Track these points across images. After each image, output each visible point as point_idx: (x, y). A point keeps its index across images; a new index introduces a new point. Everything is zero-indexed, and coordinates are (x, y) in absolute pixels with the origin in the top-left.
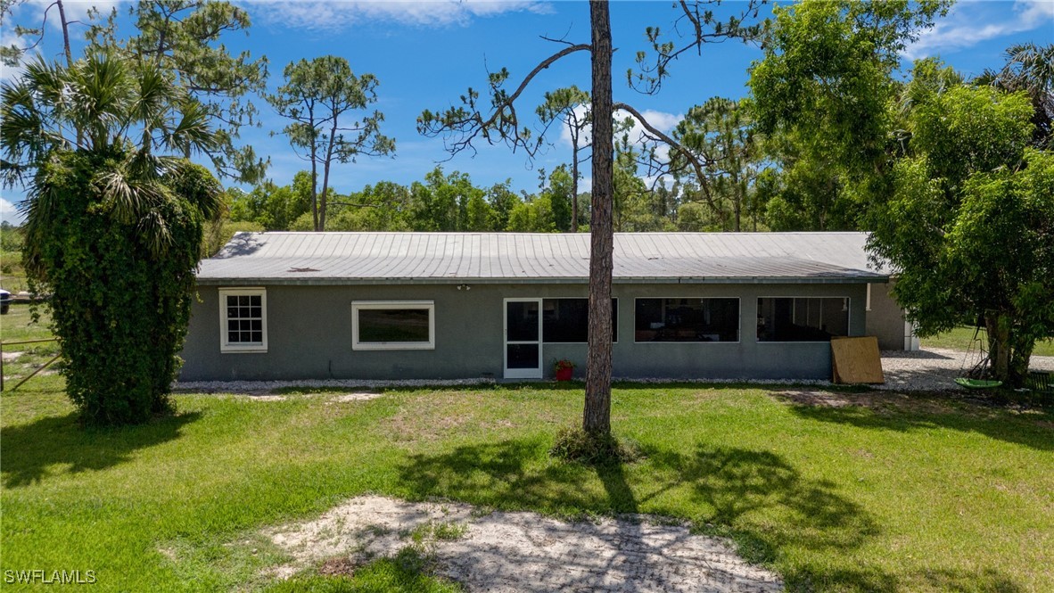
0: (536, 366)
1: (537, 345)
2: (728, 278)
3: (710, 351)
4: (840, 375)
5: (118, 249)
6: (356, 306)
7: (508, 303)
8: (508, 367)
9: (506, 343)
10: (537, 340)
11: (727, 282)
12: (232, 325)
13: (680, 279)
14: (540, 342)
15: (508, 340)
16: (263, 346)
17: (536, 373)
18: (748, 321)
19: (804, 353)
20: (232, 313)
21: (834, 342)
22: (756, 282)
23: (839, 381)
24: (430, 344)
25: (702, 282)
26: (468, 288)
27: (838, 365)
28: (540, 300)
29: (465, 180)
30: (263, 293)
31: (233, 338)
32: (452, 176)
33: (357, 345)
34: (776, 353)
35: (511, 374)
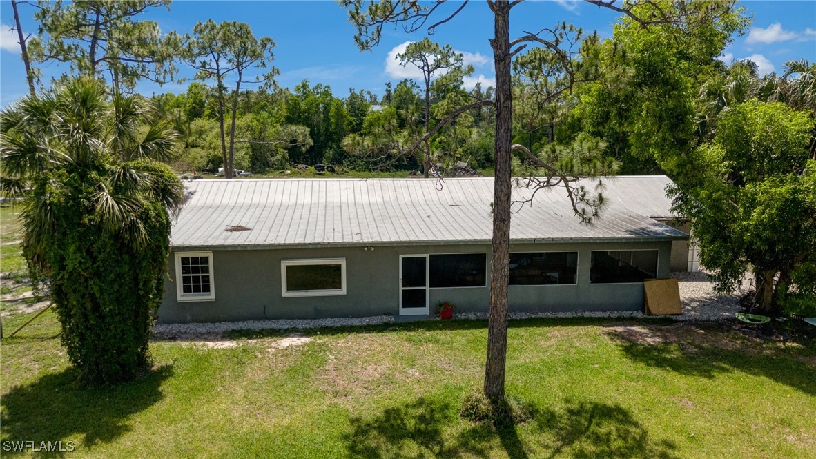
0: (424, 305)
1: (425, 290)
2: (571, 239)
3: (553, 292)
4: (651, 309)
5: (108, 250)
6: (285, 264)
7: (403, 259)
8: (403, 307)
9: (401, 288)
10: (425, 286)
11: (570, 242)
12: (186, 280)
13: (535, 240)
14: (427, 288)
15: (403, 286)
16: (211, 296)
17: (424, 311)
18: (584, 268)
19: (624, 291)
20: (185, 270)
21: (647, 284)
22: (591, 241)
23: (650, 313)
24: (343, 291)
25: (551, 242)
26: (373, 249)
27: (649, 301)
28: (427, 256)
29: (327, 91)
30: (210, 255)
31: (187, 290)
32: (317, 88)
33: (285, 293)
34: (603, 292)
35: (404, 312)
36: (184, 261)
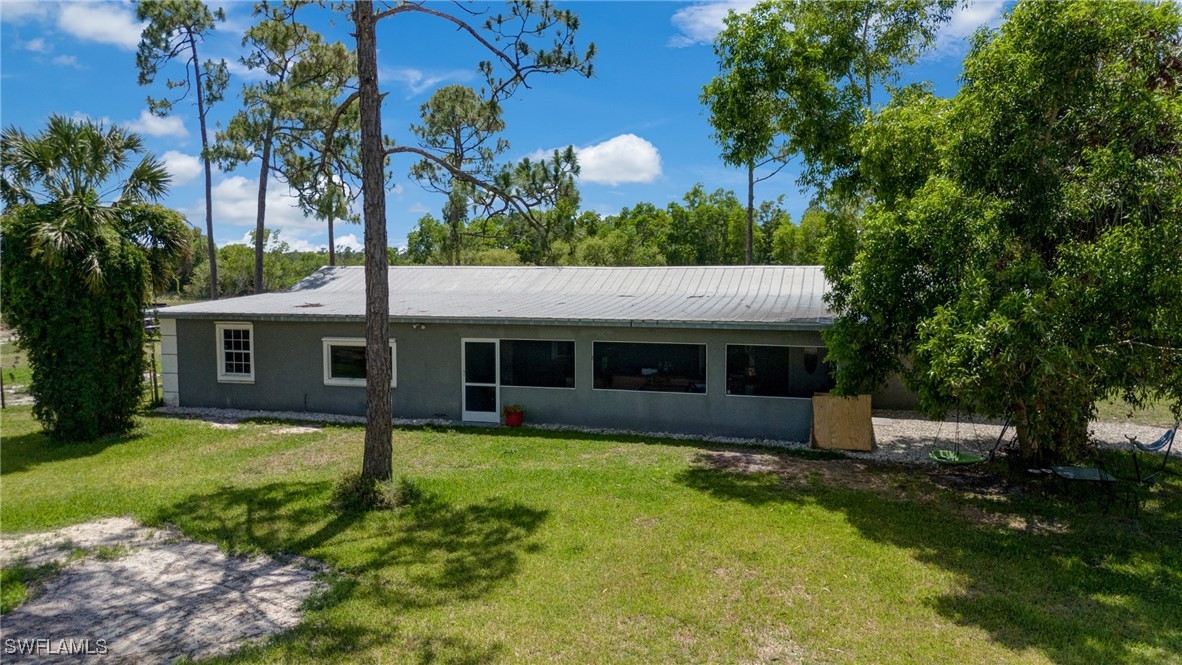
0: (493, 409)
1: (494, 388)
2: (684, 322)
3: (670, 402)
4: (817, 438)
6: (328, 343)
7: (466, 343)
8: (467, 409)
9: (464, 384)
10: (494, 382)
11: (684, 326)
12: (229, 357)
13: (632, 321)
14: (497, 385)
15: (467, 381)
16: (250, 378)
17: (493, 417)
18: (716, 370)
20: (228, 345)
21: (817, 400)
22: (715, 327)
23: (815, 445)
24: (394, 383)
25: (655, 326)
26: (423, 327)
27: (817, 427)
28: (497, 341)
30: (250, 327)
31: (229, 368)
33: (329, 380)
34: (747, 407)
35: (469, 416)
36: (227, 333)
